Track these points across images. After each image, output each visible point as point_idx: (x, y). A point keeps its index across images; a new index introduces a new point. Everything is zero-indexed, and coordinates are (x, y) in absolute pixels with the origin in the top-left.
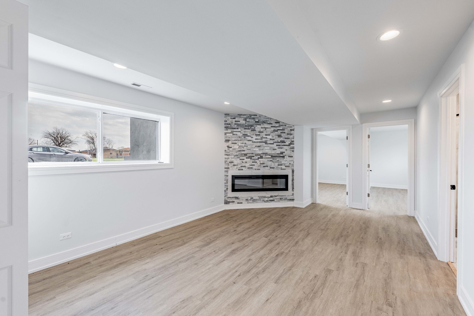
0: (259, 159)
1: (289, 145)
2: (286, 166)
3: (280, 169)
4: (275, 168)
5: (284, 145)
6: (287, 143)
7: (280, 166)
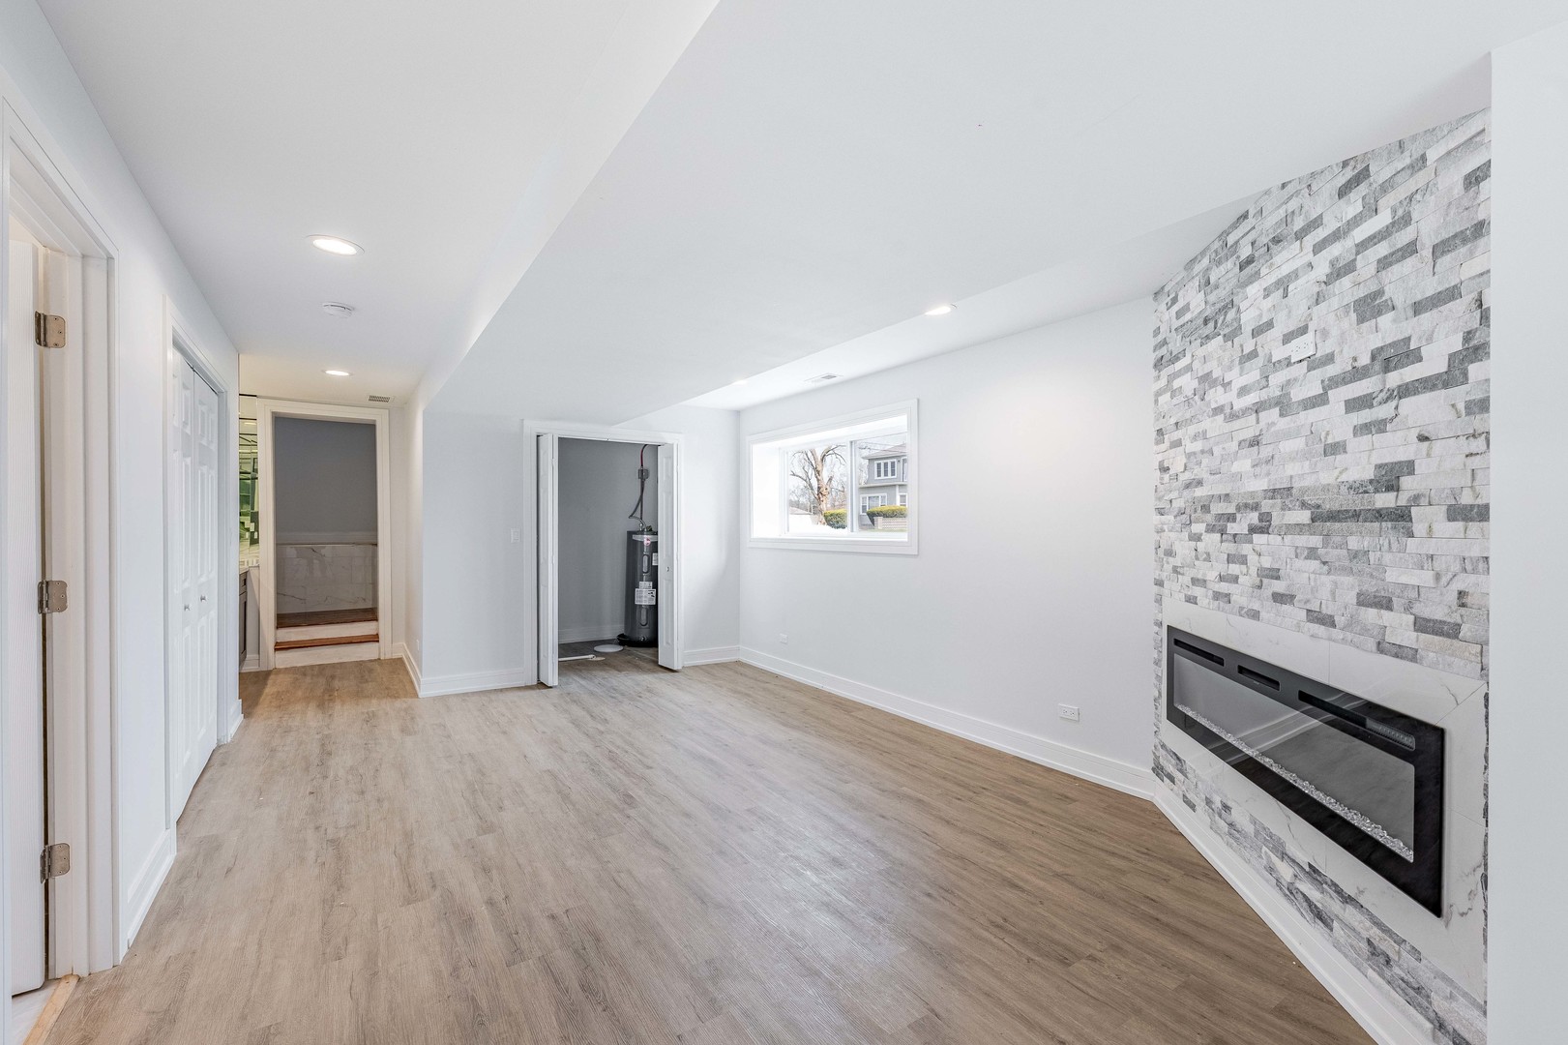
0: (1255, 537)
1: (1453, 375)
2: (1422, 625)
3: (1371, 644)
4: (1339, 620)
5: (1405, 391)
6: (1434, 362)
7: (1371, 615)
